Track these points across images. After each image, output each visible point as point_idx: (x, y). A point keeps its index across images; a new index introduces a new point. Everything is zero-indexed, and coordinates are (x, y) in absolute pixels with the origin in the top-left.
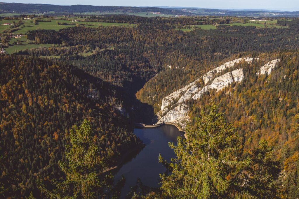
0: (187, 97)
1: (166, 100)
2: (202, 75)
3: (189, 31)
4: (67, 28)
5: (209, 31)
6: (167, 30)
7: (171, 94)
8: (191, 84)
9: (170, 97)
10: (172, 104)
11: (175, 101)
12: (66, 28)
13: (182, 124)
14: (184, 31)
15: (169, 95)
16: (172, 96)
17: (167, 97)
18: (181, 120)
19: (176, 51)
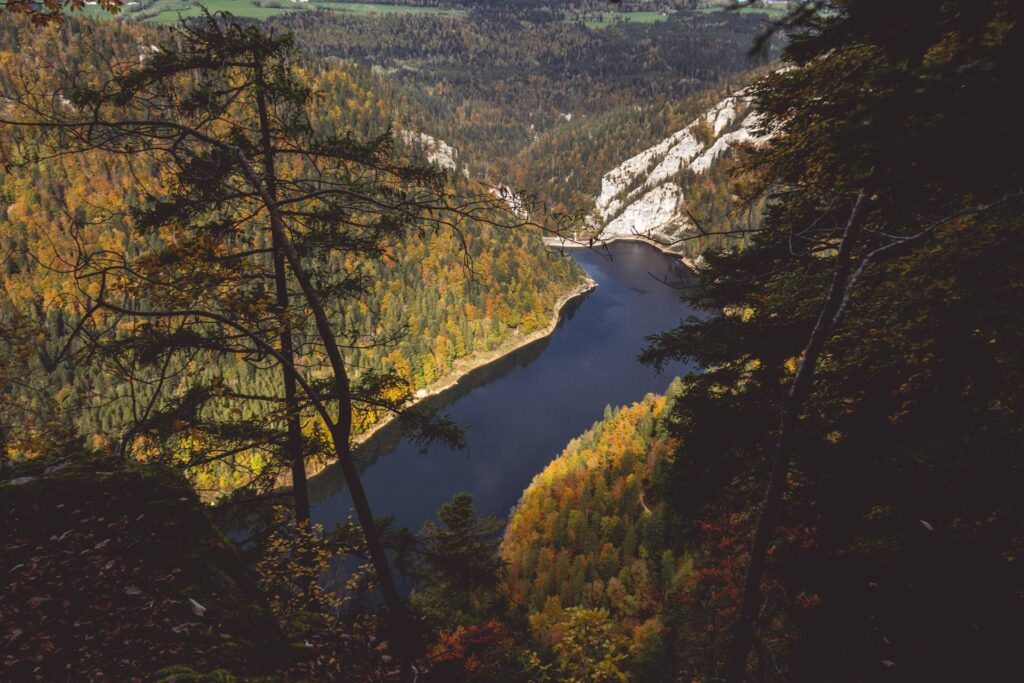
0: (670, 167)
1: (612, 180)
2: (705, 110)
3: (602, 26)
4: (287, 14)
5: (652, 25)
6: (548, 24)
7: (624, 164)
8: (678, 134)
9: (623, 172)
10: (630, 188)
11: (639, 179)
12: (284, 14)
13: (666, 237)
14: (592, 26)
15: (620, 165)
16: (627, 169)
17: (615, 172)
18: (663, 226)
19: (579, 75)
